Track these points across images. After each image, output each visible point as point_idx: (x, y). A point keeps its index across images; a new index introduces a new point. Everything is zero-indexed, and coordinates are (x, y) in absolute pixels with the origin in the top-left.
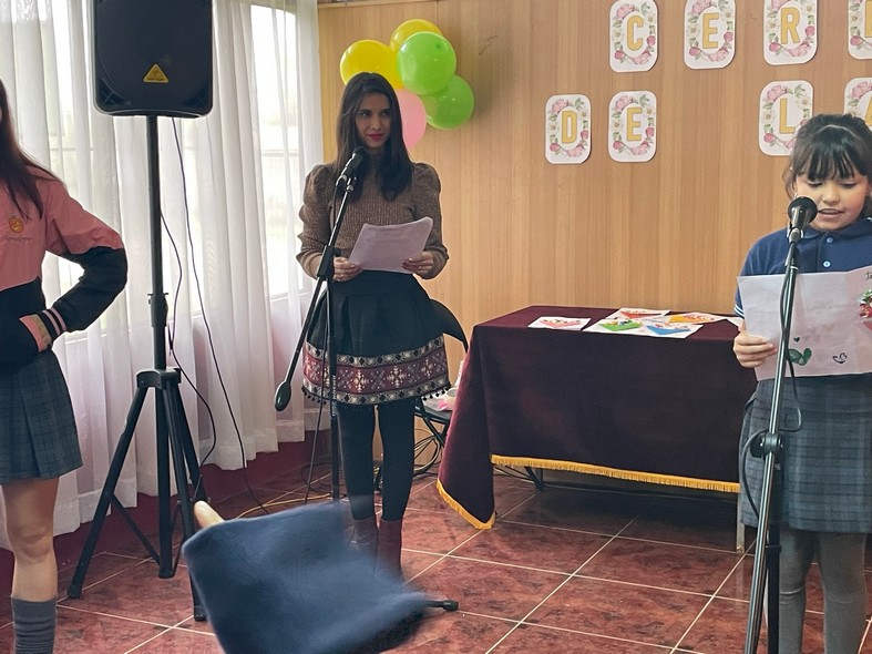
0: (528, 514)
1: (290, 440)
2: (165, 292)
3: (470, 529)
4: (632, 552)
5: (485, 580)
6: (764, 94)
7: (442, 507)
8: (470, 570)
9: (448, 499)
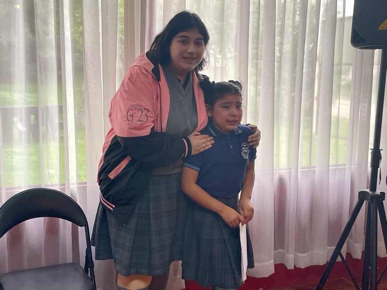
2: (380, 149)
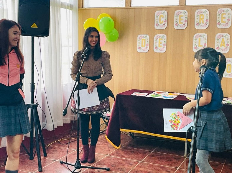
0: (130, 145)
1: (67, 123)
2: (34, 83)
3: (114, 148)
4: (157, 156)
5: (117, 162)
6: (194, 37)
7: (107, 142)
8: (113, 160)
9: (108, 140)
